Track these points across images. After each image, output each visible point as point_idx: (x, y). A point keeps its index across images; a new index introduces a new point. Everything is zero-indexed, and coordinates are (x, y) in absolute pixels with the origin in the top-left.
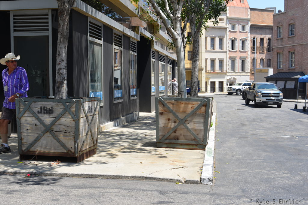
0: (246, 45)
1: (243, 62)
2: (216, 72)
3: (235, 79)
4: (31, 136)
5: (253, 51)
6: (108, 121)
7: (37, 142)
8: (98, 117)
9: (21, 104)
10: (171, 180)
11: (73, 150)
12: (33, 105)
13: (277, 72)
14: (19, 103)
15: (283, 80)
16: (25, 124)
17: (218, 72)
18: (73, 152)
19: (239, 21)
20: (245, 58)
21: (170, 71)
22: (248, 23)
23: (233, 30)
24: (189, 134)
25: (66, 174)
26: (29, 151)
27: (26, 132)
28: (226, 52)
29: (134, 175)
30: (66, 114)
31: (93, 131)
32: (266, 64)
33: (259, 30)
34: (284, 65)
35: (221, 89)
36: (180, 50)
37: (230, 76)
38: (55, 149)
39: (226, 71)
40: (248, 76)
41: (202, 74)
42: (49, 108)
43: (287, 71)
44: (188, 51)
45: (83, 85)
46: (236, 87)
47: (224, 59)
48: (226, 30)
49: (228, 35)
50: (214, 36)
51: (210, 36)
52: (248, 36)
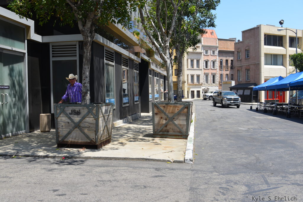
0: (216, 64)
1: (214, 77)
2: (195, 84)
3: (208, 89)
4: (65, 130)
5: (220, 69)
6: (118, 119)
7: (70, 135)
8: (111, 117)
9: (58, 108)
10: (164, 161)
11: (94, 140)
12: (66, 109)
13: (237, 83)
14: (57, 108)
15: (242, 89)
16: (60, 122)
17: (196, 84)
18: (95, 141)
19: (210, 47)
20: (215, 74)
21: (162, 84)
22: (217, 49)
23: (206, 54)
24: (176, 128)
25: (90, 157)
26: (63, 141)
27: (61, 127)
28: (201, 70)
29: (137, 157)
30: (89, 115)
31: (108, 127)
32: (230, 78)
33: (225, 54)
34: (243, 78)
35: (198, 96)
36: (169, 69)
37: (205, 86)
38: (82, 140)
39: (202, 83)
40: (218, 86)
41: (185, 86)
42: (78, 111)
43: (245, 83)
44: (175, 69)
45: (101, 94)
46: (209, 94)
47: (200, 74)
48: (202, 54)
49: (203, 58)
50: (193, 59)
51: (190, 58)
52: (217, 59)
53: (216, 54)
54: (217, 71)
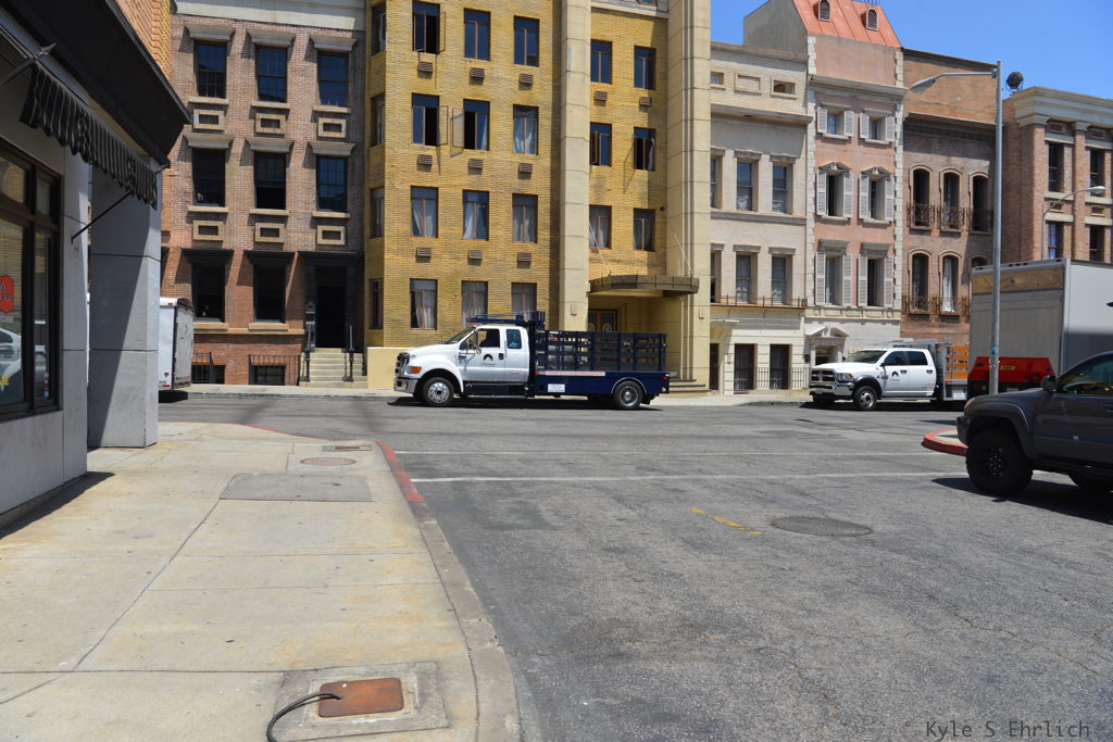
0: (888, 196)
1: (874, 269)
2: (760, 303)
3: (839, 335)
5: (913, 226)
17: (768, 303)
19: (858, 95)
20: (883, 251)
22: (895, 109)
23: (834, 131)
28: (801, 222)
32: (966, 279)
35: (781, 375)
37: (821, 321)
39: (805, 301)
40: (895, 322)
41: (695, 309)
44: (635, 209)
46: (852, 369)
47: (794, 250)
48: (806, 133)
49: (810, 154)
50: (752, 154)
51: (735, 152)
52: (895, 163)
53: (890, 136)
54: (895, 236)
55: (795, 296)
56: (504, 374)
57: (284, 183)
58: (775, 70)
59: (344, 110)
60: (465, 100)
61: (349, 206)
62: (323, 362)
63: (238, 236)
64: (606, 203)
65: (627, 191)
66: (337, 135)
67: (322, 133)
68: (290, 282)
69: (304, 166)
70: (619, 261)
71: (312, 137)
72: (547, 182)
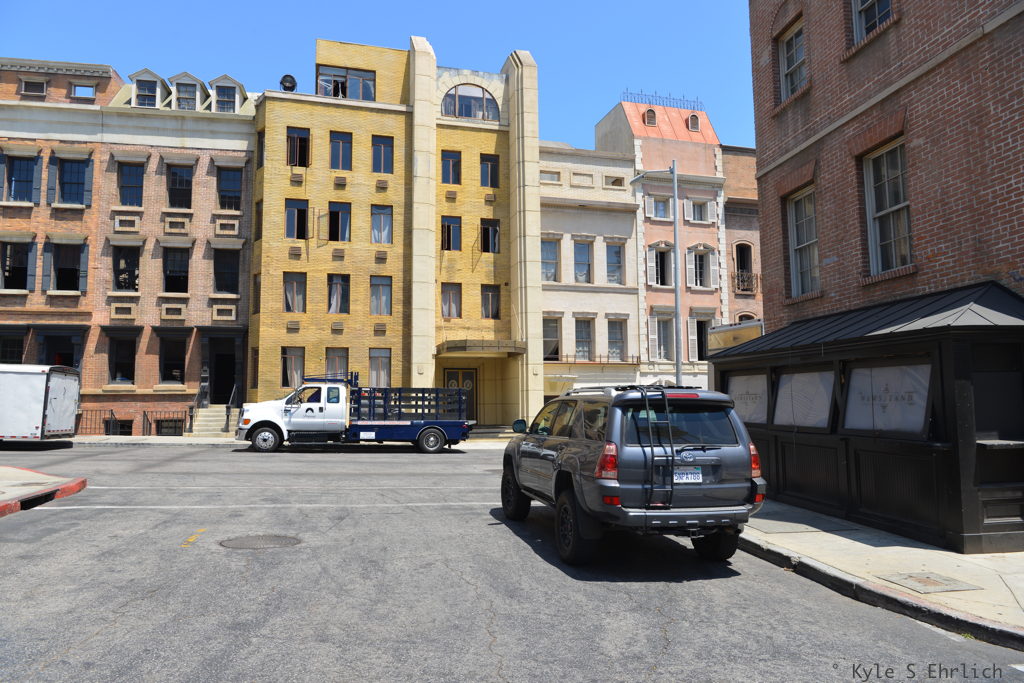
0: (713, 268)
1: (703, 328)
2: (598, 360)
5: (740, 292)
13: (785, 318)
17: (604, 360)
20: (711, 314)
22: (716, 195)
23: (661, 215)
28: (634, 291)
34: (833, 259)
37: (655, 374)
39: (639, 358)
41: (530, 367)
43: (856, 303)
44: (482, 286)
47: (628, 315)
48: (636, 217)
49: (640, 235)
50: (587, 237)
51: (572, 235)
52: (719, 240)
53: (713, 217)
54: (721, 301)
55: (630, 354)
56: (324, 424)
57: (187, 272)
58: (606, 168)
59: (237, 213)
60: (330, 202)
61: (240, 289)
62: (209, 416)
63: (148, 314)
64: (456, 281)
65: (473, 269)
66: (231, 233)
67: (219, 232)
68: (189, 352)
69: (204, 258)
70: (468, 328)
71: (211, 234)
72: (400, 265)
